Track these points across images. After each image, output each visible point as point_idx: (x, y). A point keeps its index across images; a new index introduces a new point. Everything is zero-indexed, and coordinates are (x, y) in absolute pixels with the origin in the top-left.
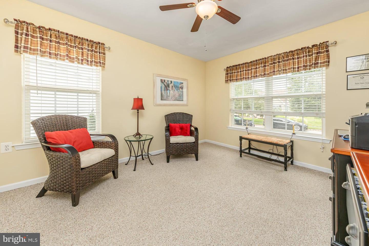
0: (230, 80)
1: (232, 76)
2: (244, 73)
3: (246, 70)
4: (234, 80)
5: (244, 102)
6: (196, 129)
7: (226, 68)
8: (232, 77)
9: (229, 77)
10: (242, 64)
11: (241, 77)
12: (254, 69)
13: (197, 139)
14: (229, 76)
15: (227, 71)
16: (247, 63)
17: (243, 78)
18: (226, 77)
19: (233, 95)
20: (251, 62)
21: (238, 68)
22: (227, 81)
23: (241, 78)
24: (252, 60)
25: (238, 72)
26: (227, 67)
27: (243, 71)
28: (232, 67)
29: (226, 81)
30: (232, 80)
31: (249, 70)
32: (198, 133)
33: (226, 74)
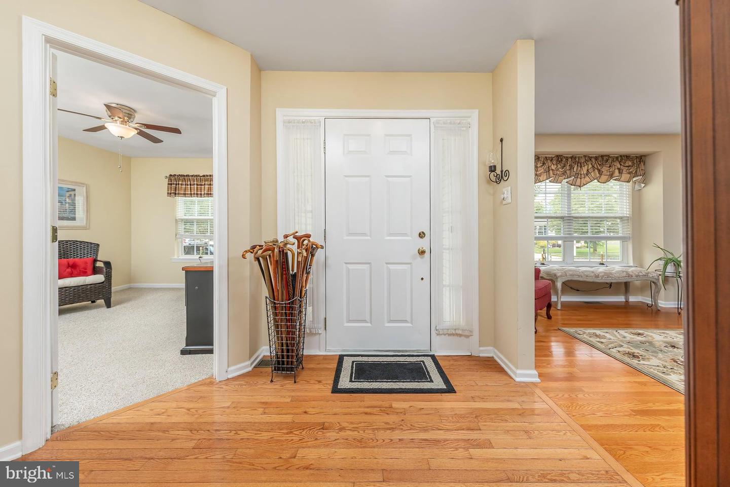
0: (175, 194)
1: (177, 188)
2: (195, 188)
3: (197, 185)
4: (181, 194)
5: (197, 225)
6: (108, 264)
7: (168, 176)
8: (177, 190)
9: (173, 189)
10: (192, 176)
11: (191, 191)
12: (207, 184)
13: (109, 277)
14: (173, 187)
15: (170, 180)
16: (199, 176)
17: (194, 194)
18: (168, 189)
19: (181, 213)
20: (204, 176)
21: (186, 179)
22: (171, 194)
23: (191, 194)
24: (205, 174)
25: (187, 185)
26: (171, 175)
27: (194, 184)
28: (178, 176)
29: (168, 193)
30: (179, 194)
31: (201, 185)
32: (111, 268)
33: (169, 184)
